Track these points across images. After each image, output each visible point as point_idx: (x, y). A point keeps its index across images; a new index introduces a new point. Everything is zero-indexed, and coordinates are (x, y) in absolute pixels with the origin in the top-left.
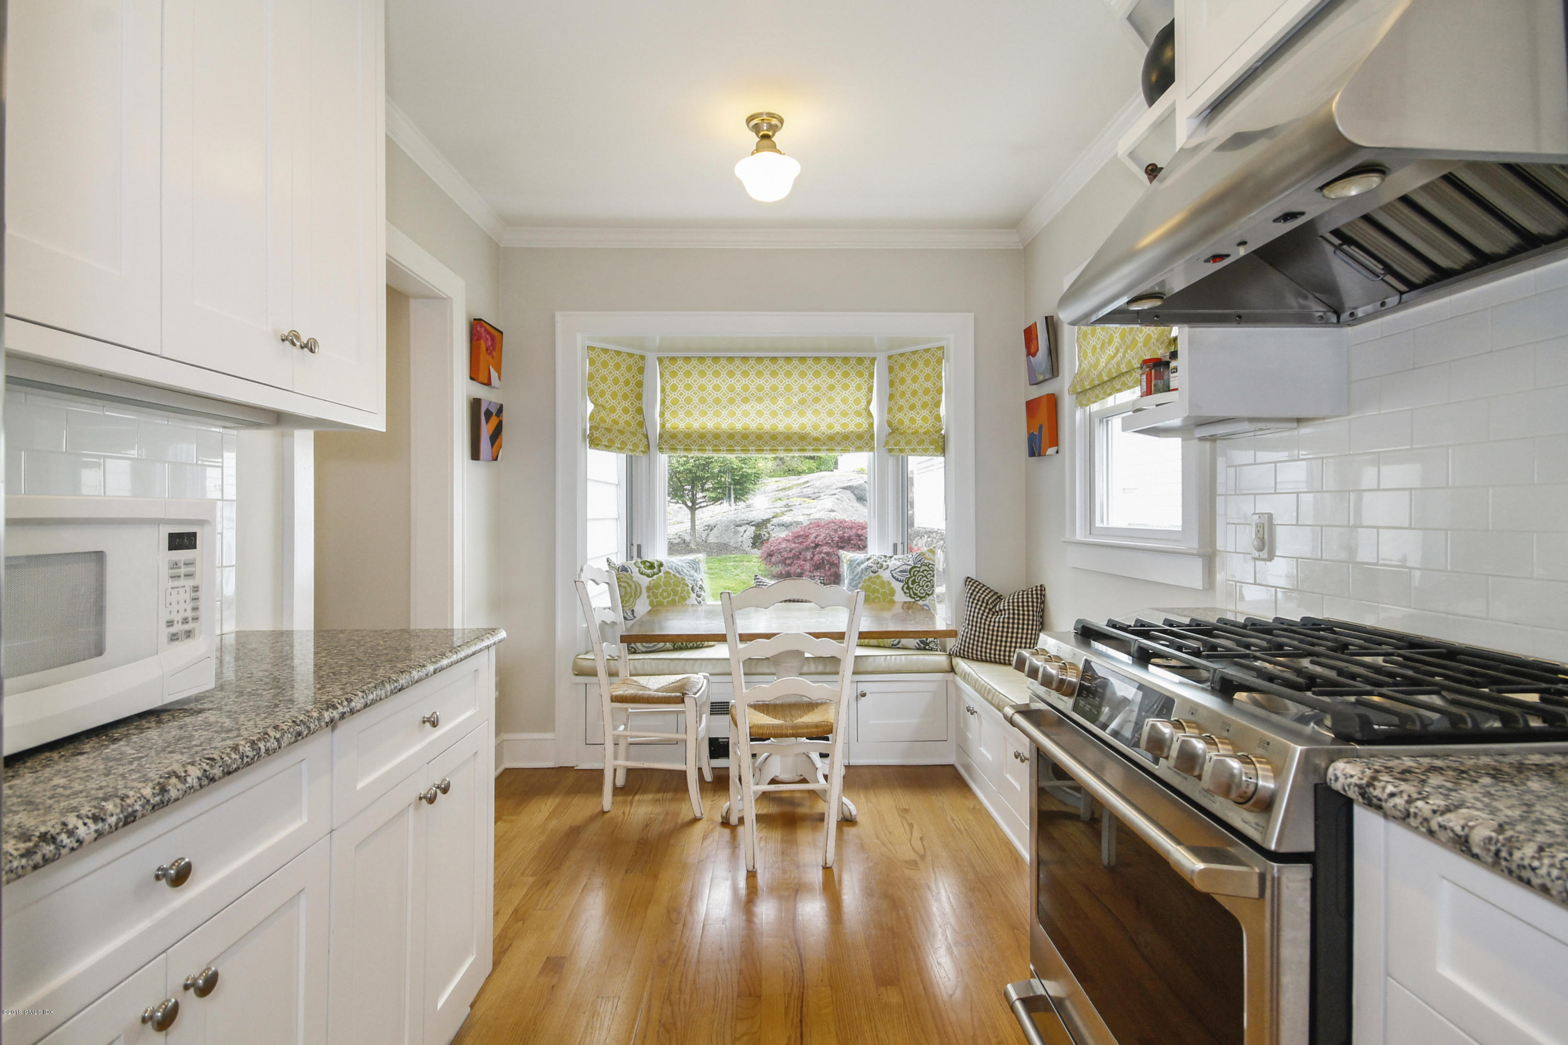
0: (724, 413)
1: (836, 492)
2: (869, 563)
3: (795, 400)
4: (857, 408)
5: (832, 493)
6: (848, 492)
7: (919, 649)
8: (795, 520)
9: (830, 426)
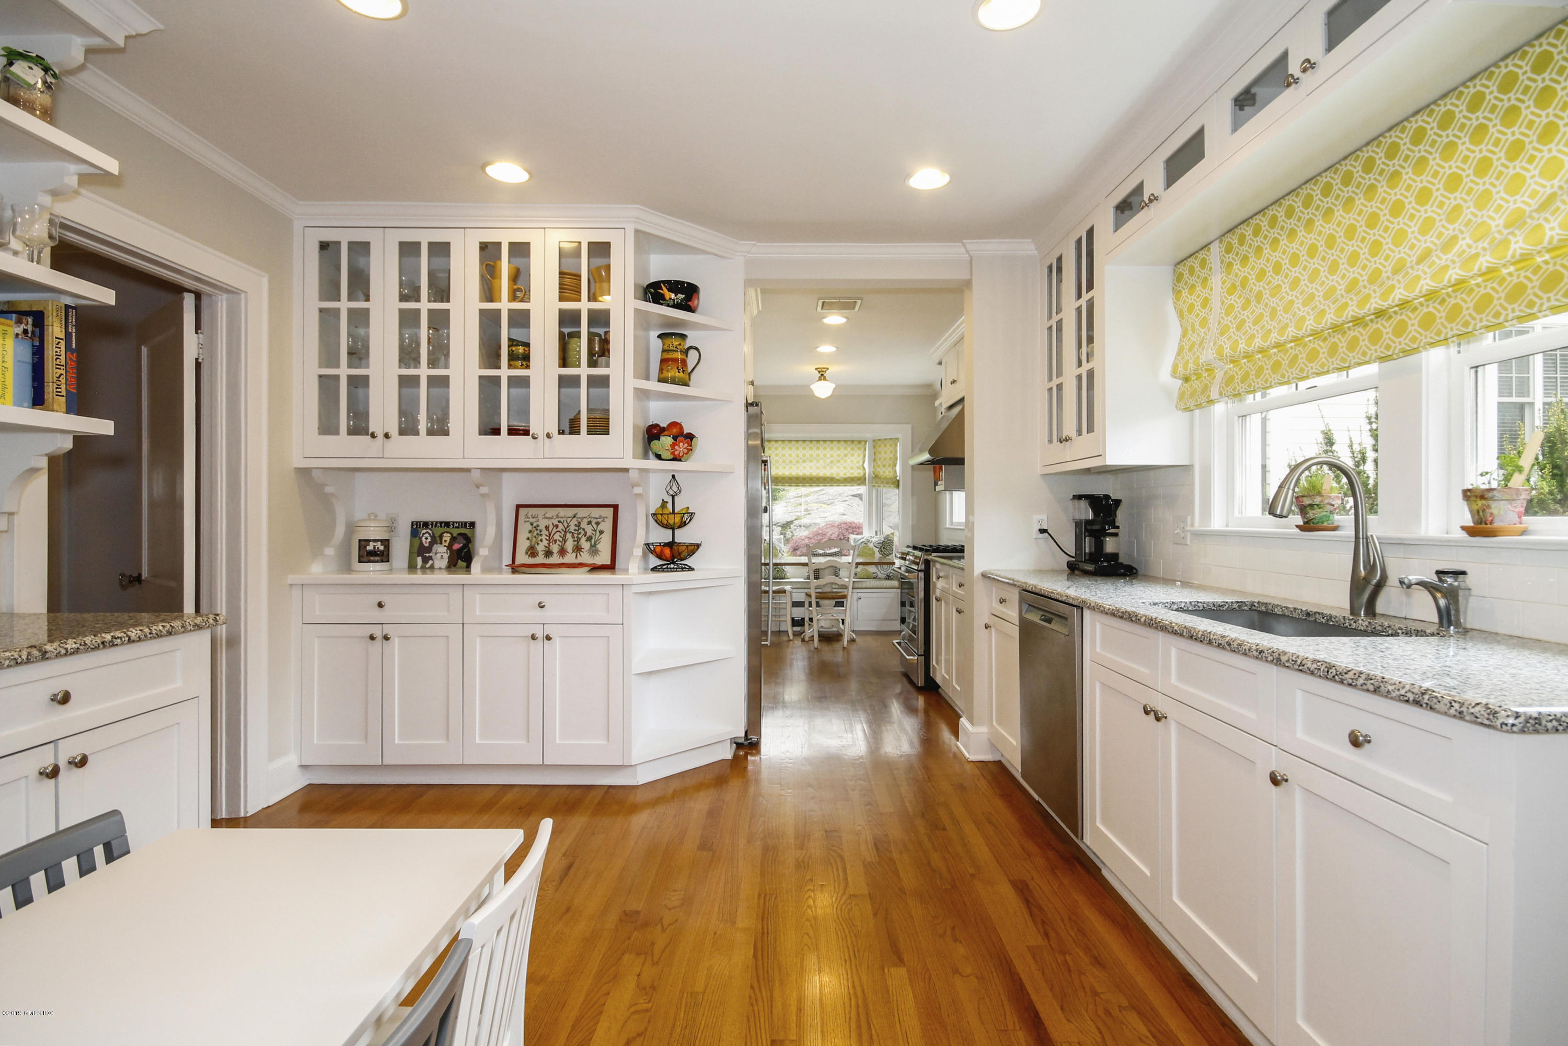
0: (794, 467)
1: (847, 498)
2: (864, 540)
3: (828, 461)
4: (857, 465)
5: (844, 499)
6: (857, 499)
7: (886, 579)
8: (814, 521)
9: (845, 474)
